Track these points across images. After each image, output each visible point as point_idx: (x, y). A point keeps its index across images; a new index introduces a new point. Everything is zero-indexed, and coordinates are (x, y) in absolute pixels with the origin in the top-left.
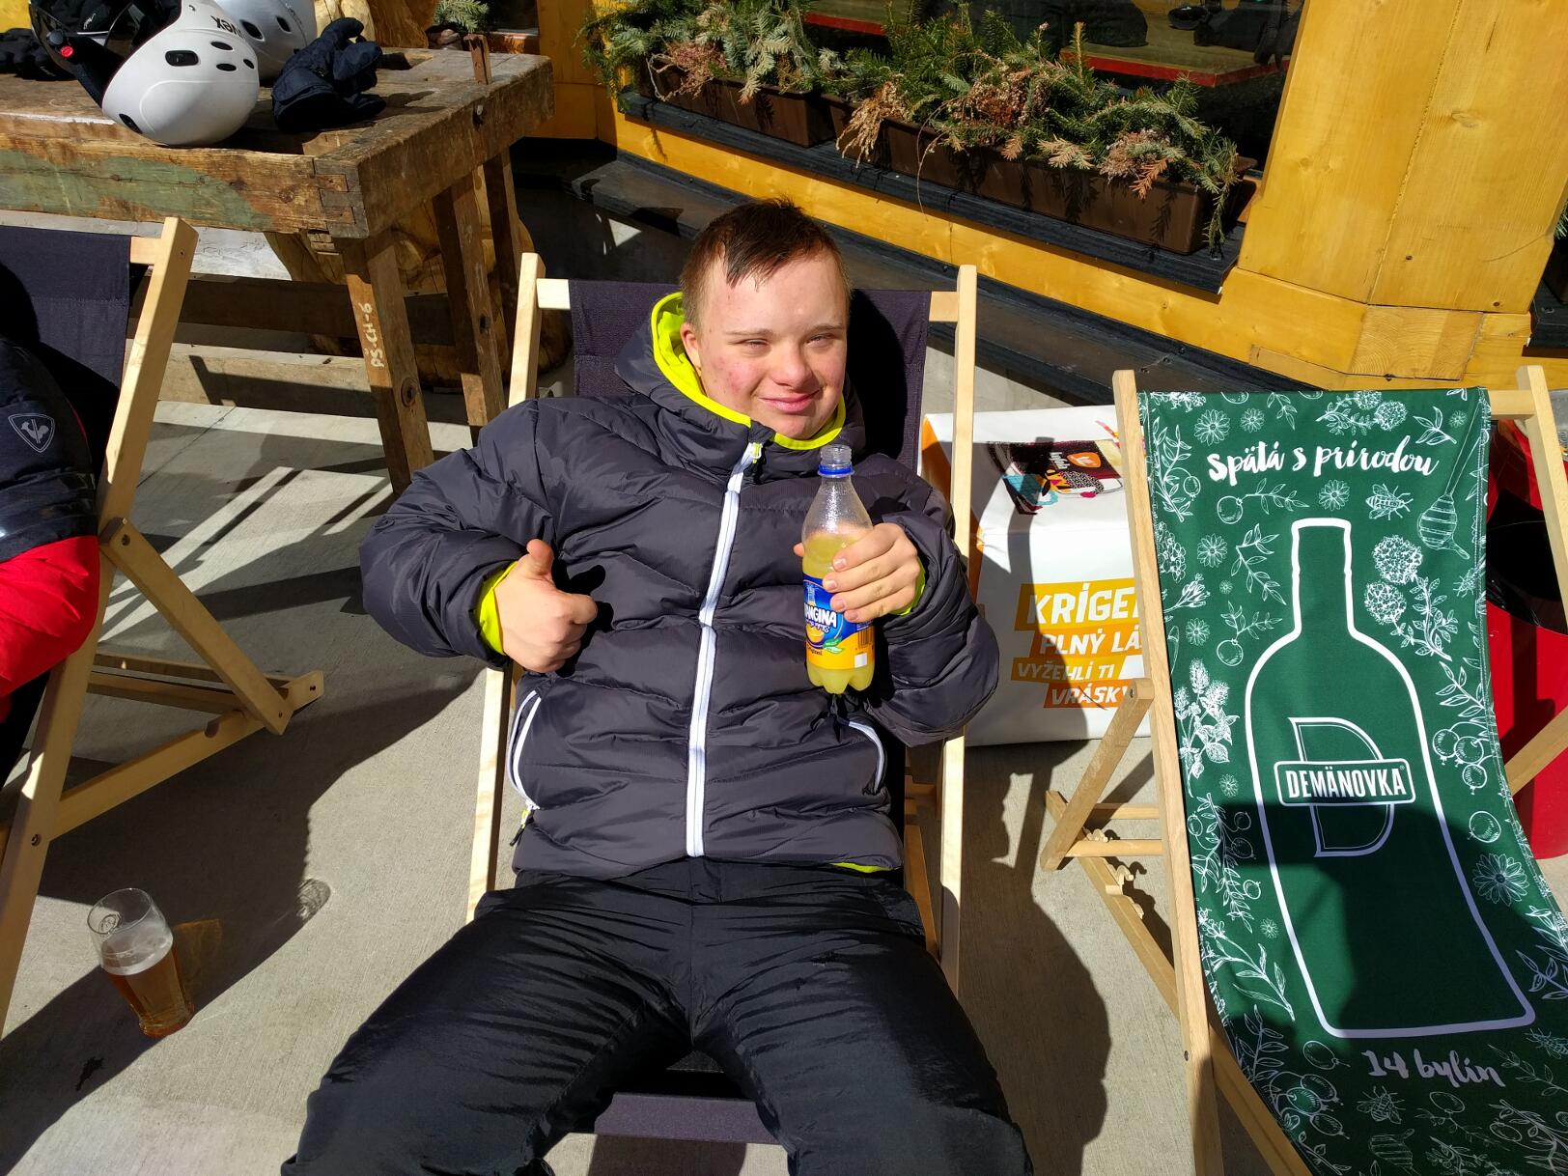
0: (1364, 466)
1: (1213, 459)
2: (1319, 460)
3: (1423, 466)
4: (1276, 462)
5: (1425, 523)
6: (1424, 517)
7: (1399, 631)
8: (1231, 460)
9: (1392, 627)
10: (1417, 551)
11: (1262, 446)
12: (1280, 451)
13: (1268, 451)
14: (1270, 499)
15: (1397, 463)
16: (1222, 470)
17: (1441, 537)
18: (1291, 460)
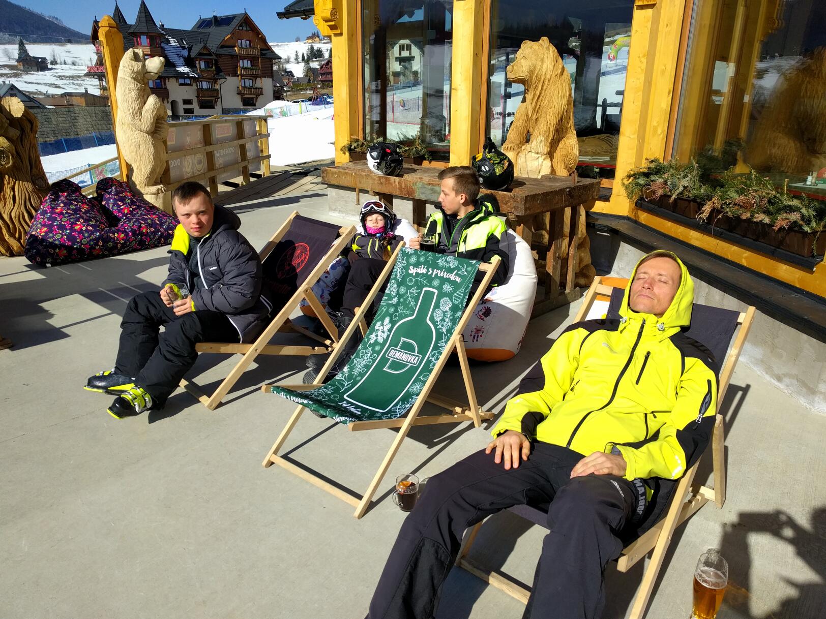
0: (445, 277)
1: (411, 267)
2: (435, 273)
3: (458, 280)
4: (424, 271)
5: (455, 296)
6: (455, 294)
7: (438, 324)
8: (415, 268)
9: (437, 322)
10: (451, 303)
11: (423, 266)
12: (426, 268)
13: (424, 268)
14: (421, 280)
15: (452, 277)
16: (412, 271)
17: (457, 301)
18: (428, 271)
